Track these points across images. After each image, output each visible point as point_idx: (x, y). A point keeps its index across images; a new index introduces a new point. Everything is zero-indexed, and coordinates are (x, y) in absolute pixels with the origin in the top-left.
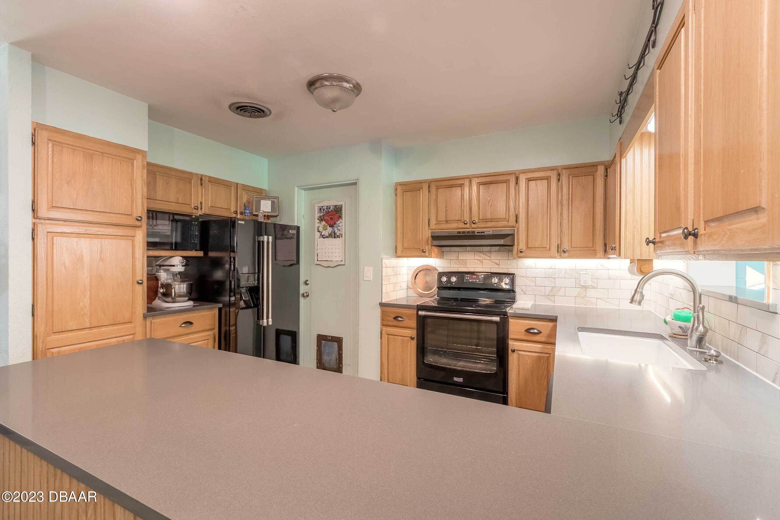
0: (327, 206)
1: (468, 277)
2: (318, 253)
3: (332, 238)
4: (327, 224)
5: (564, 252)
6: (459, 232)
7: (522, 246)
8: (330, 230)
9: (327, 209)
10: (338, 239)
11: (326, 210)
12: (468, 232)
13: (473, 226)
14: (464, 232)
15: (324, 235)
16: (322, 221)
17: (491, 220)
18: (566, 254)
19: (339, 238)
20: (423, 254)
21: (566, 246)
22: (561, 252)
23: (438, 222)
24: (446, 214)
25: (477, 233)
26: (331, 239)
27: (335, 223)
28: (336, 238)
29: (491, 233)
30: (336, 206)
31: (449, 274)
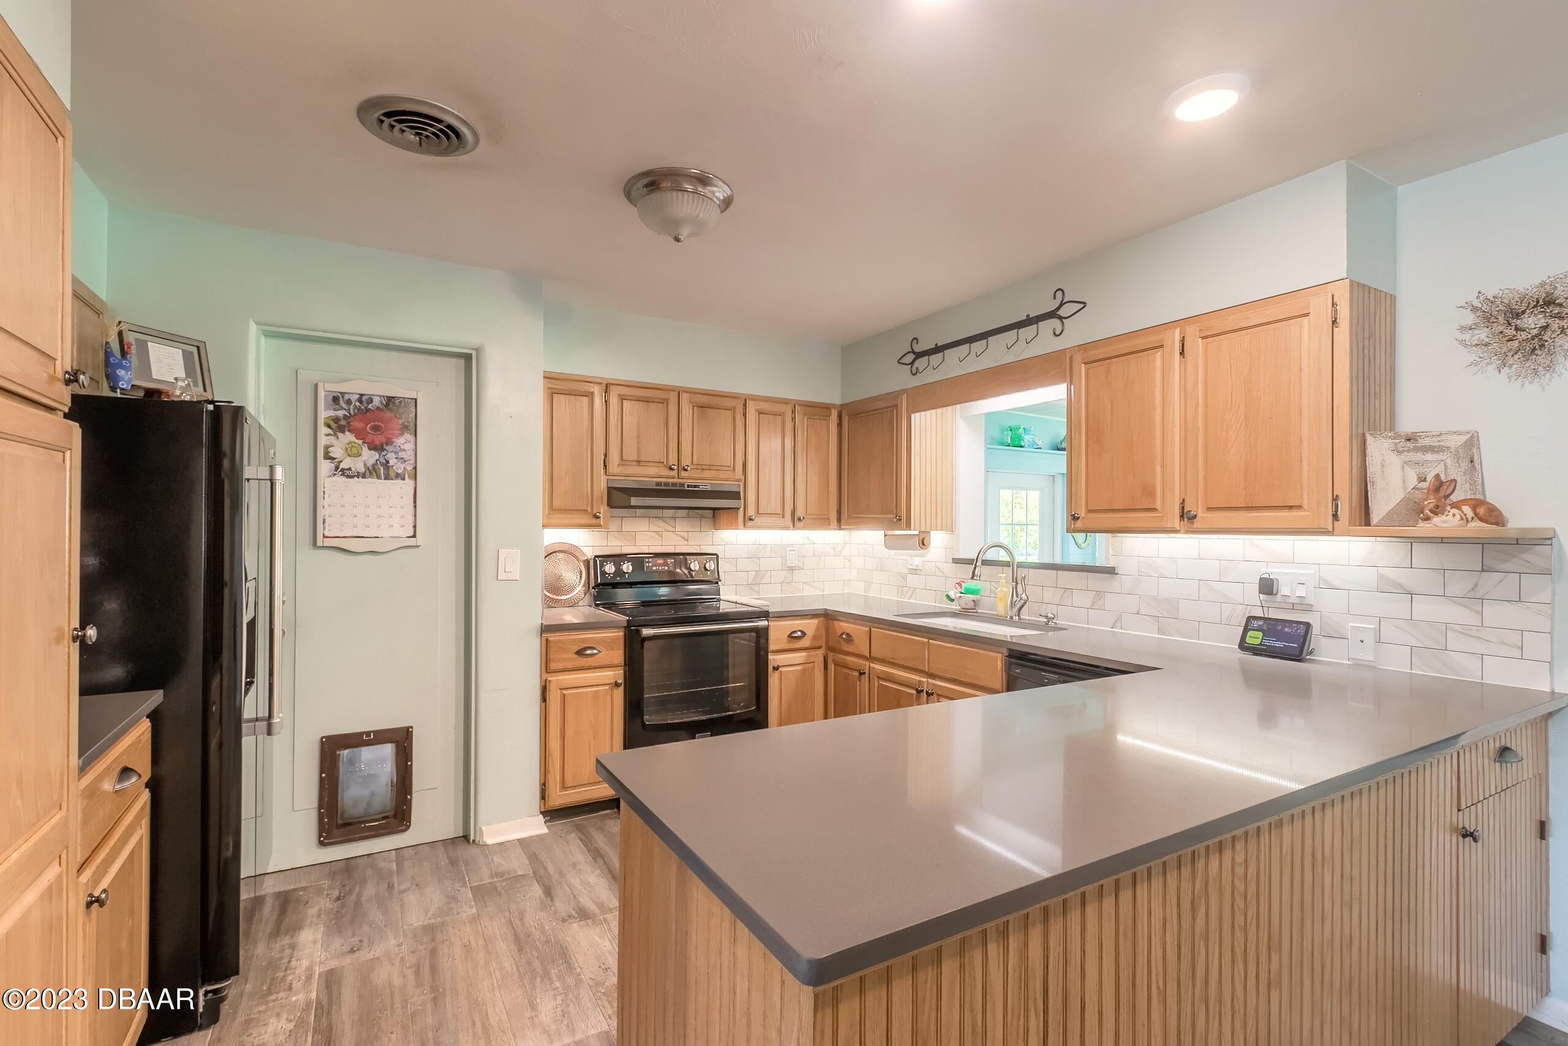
0: (362, 395)
1: (649, 562)
2: (327, 517)
3: (379, 478)
4: (360, 442)
5: (799, 519)
6: (658, 484)
7: (751, 511)
8: (369, 457)
9: (360, 401)
10: (399, 481)
11: (358, 404)
12: (674, 484)
13: (683, 474)
14: (666, 484)
15: (350, 469)
16: (343, 432)
17: (710, 467)
18: (801, 524)
19: (403, 479)
20: (594, 521)
21: (800, 513)
22: (796, 521)
23: (623, 461)
24: (639, 449)
25: (688, 486)
26: (376, 480)
27: (389, 442)
28: (392, 479)
29: (709, 488)
30: (393, 398)
31: (618, 558)
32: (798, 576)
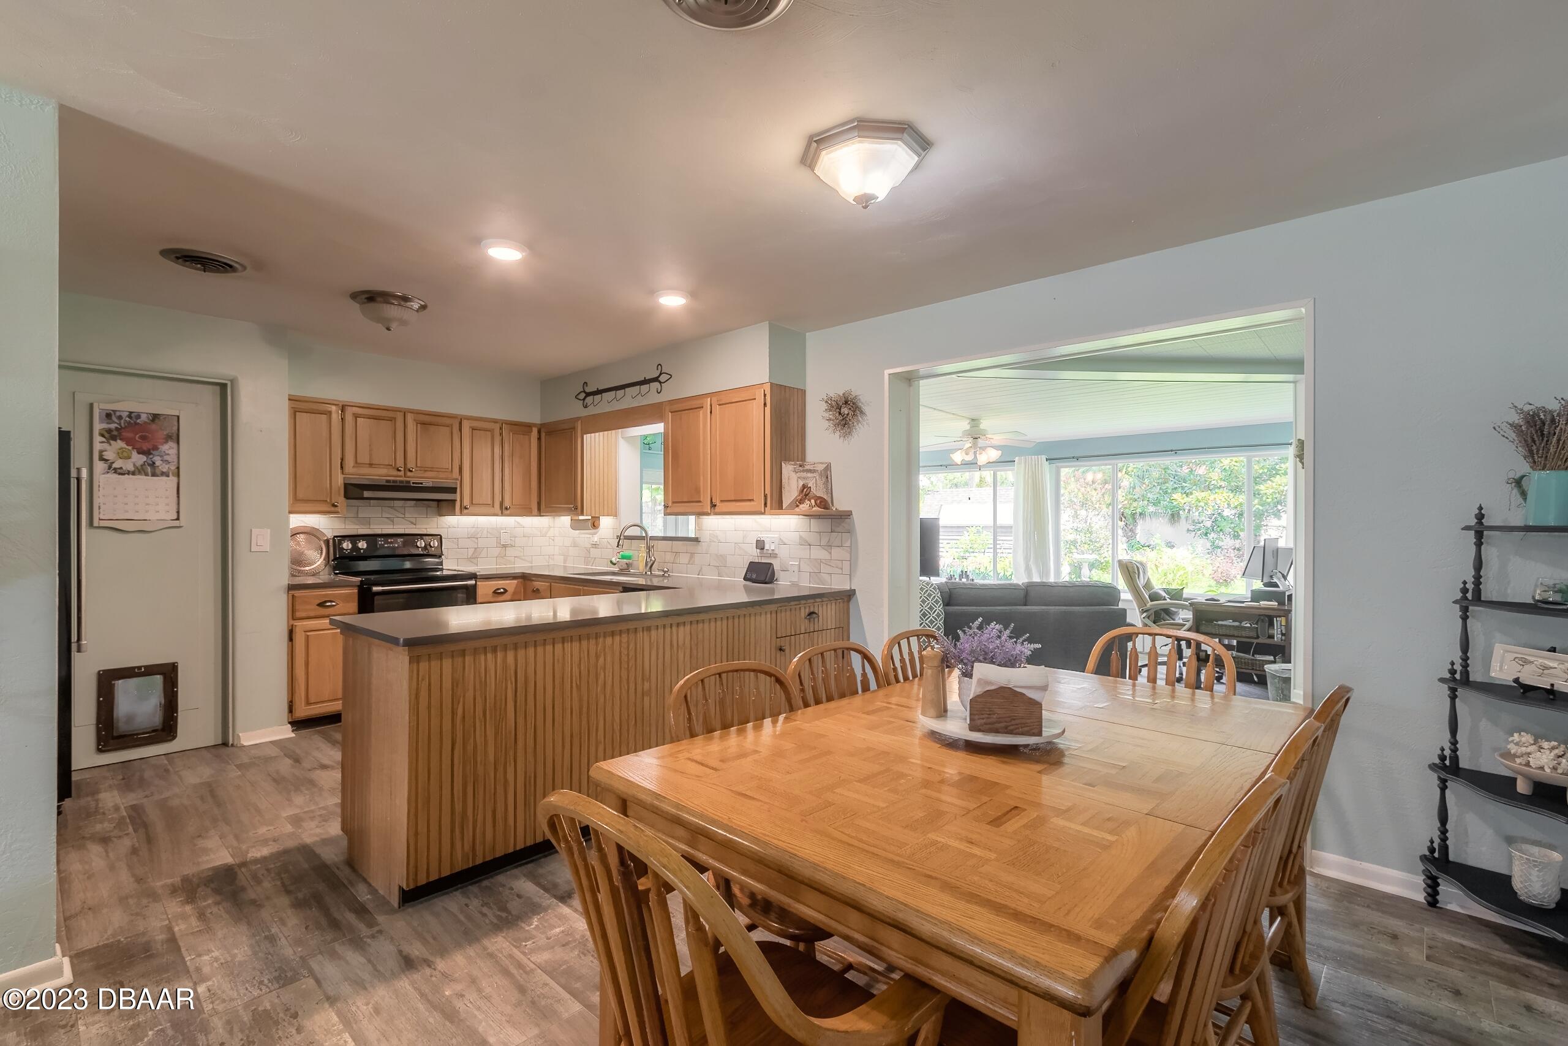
0: (131, 413)
1: (381, 541)
2: (101, 505)
3: (146, 475)
4: (130, 448)
5: (506, 509)
6: (388, 481)
7: (466, 502)
8: (139, 459)
9: (130, 416)
10: (164, 478)
11: (127, 419)
12: (401, 482)
13: (409, 474)
14: (394, 481)
15: (121, 468)
16: (115, 440)
17: (432, 469)
18: (508, 512)
19: (168, 476)
20: (333, 509)
21: (507, 503)
22: (504, 510)
23: (357, 463)
24: (371, 455)
25: (413, 483)
26: (145, 477)
27: (156, 448)
28: (158, 476)
29: (431, 485)
30: (158, 414)
31: (354, 538)
32: (510, 552)
